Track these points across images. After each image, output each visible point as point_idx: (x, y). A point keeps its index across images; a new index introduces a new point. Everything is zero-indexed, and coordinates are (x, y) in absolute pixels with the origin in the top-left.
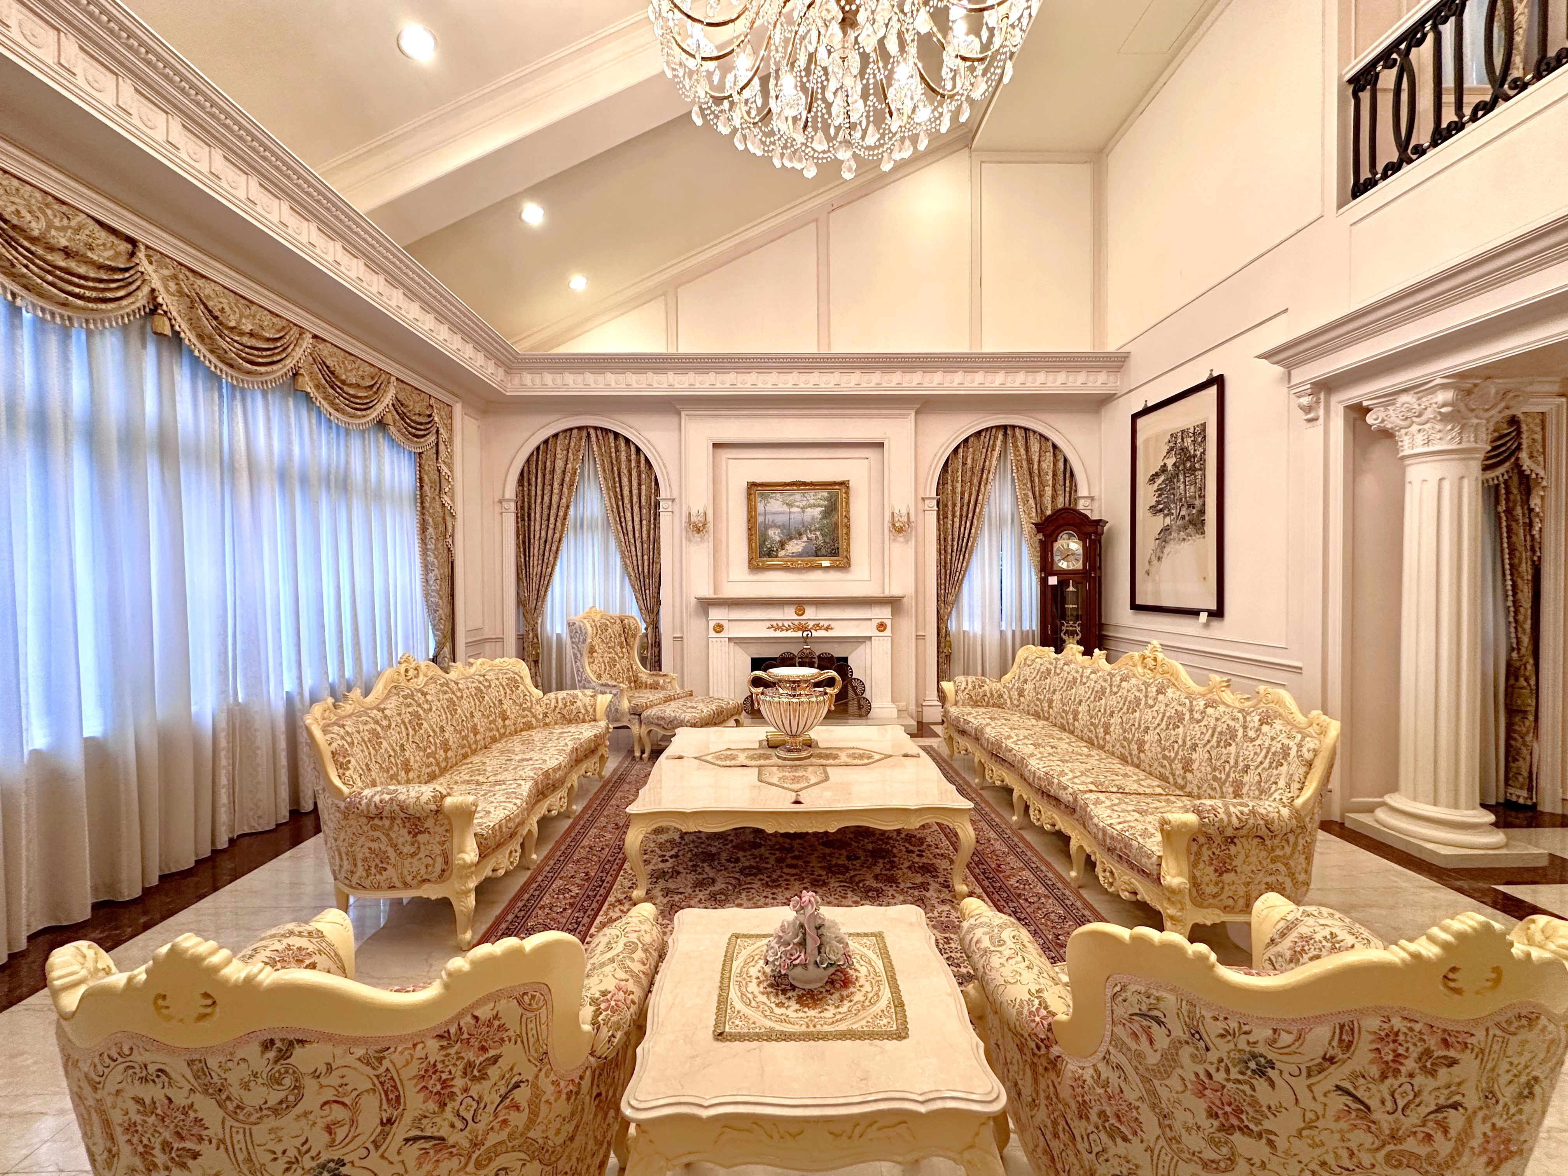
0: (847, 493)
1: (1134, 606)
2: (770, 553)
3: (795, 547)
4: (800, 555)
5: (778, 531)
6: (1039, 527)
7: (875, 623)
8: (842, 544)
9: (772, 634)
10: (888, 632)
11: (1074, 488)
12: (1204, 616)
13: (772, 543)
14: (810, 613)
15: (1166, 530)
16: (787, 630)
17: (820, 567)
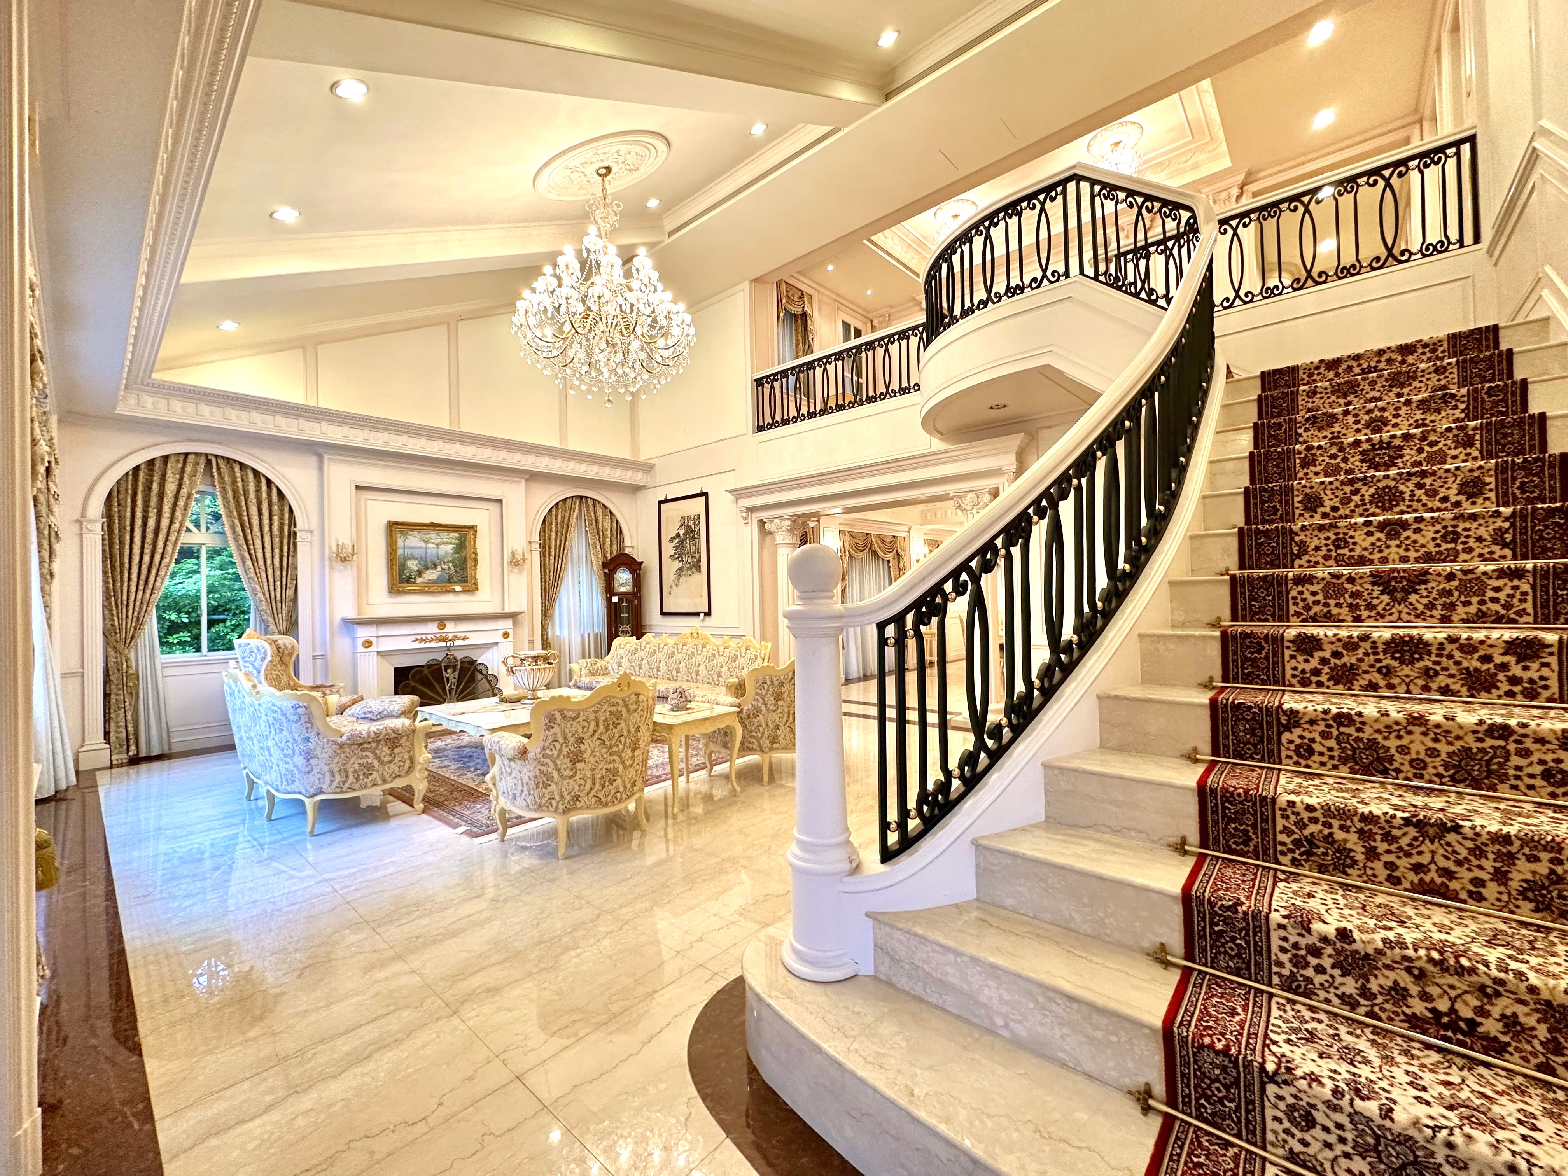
0: (475, 535)
1: (663, 613)
2: (408, 580)
3: (431, 575)
4: (435, 582)
5: (416, 562)
6: (605, 565)
7: (501, 632)
8: (470, 573)
9: (417, 645)
10: (511, 638)
11: (622, 540)
12: (702, 615)
13: (411, 571)
14: (450, 627)
15: (680, 569)
16: (430, 641)
17: (454, 591)
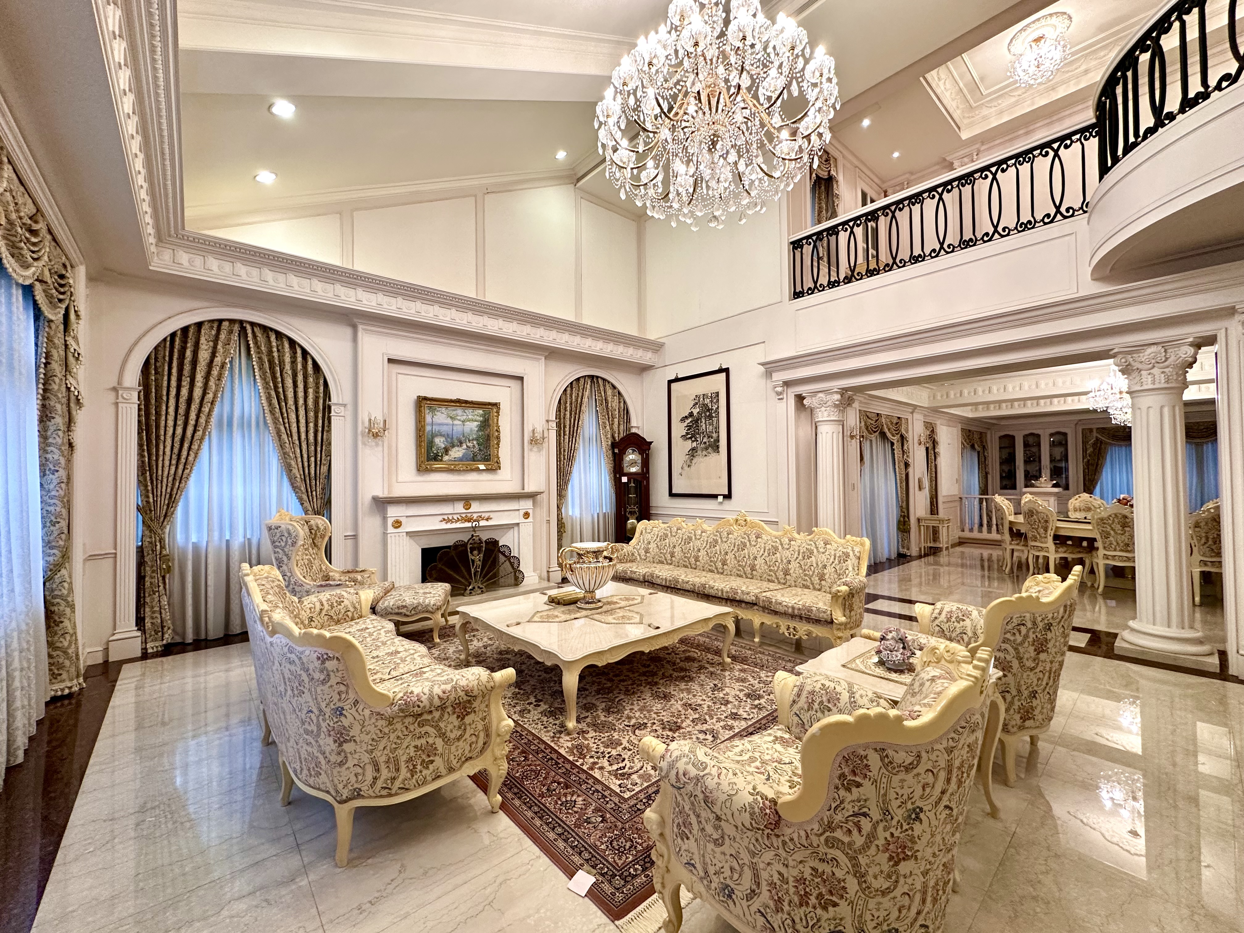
0: (498, 412)
1: (671, 495)
2: (436, 458)
3: (457, 453)
4: (461, 460)
5: (442, 439)
6: (614, 445)
7: (522, 512)
8: (493, 451)
9: (444, 526)
10: (530, 519)
11: (628, 420)
12: (720, 498)
13: (438, 449)
14: (476, 507)
15: (693, 449)
16: (456, 522)
17: (478, 470)
